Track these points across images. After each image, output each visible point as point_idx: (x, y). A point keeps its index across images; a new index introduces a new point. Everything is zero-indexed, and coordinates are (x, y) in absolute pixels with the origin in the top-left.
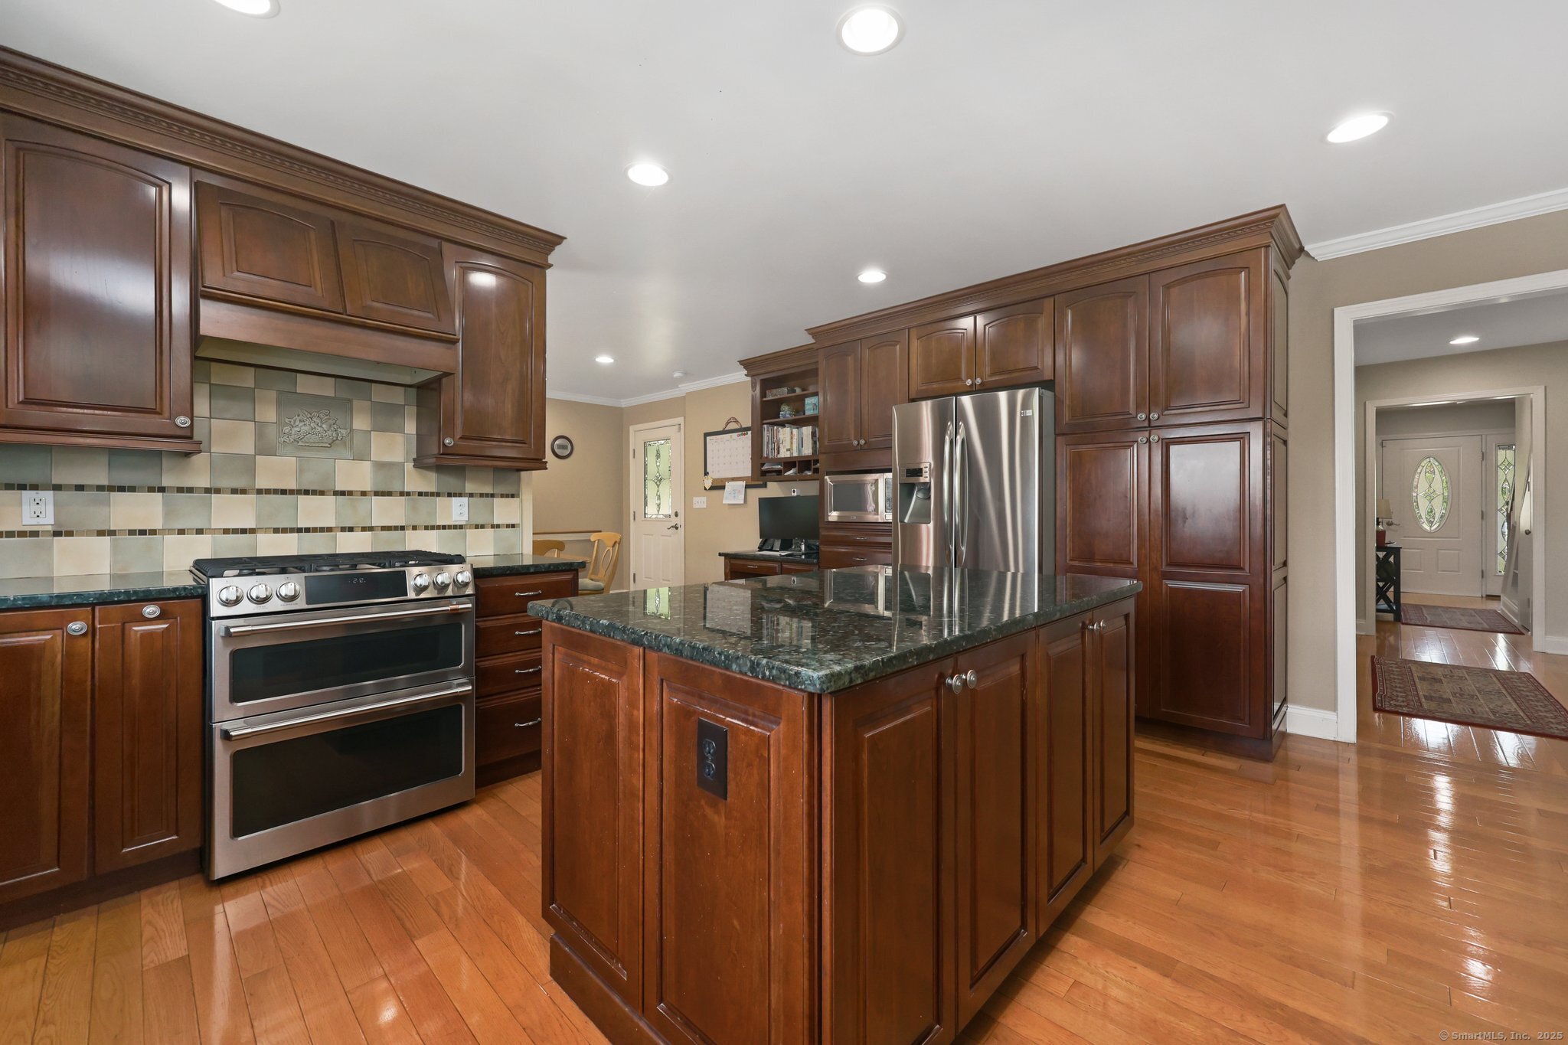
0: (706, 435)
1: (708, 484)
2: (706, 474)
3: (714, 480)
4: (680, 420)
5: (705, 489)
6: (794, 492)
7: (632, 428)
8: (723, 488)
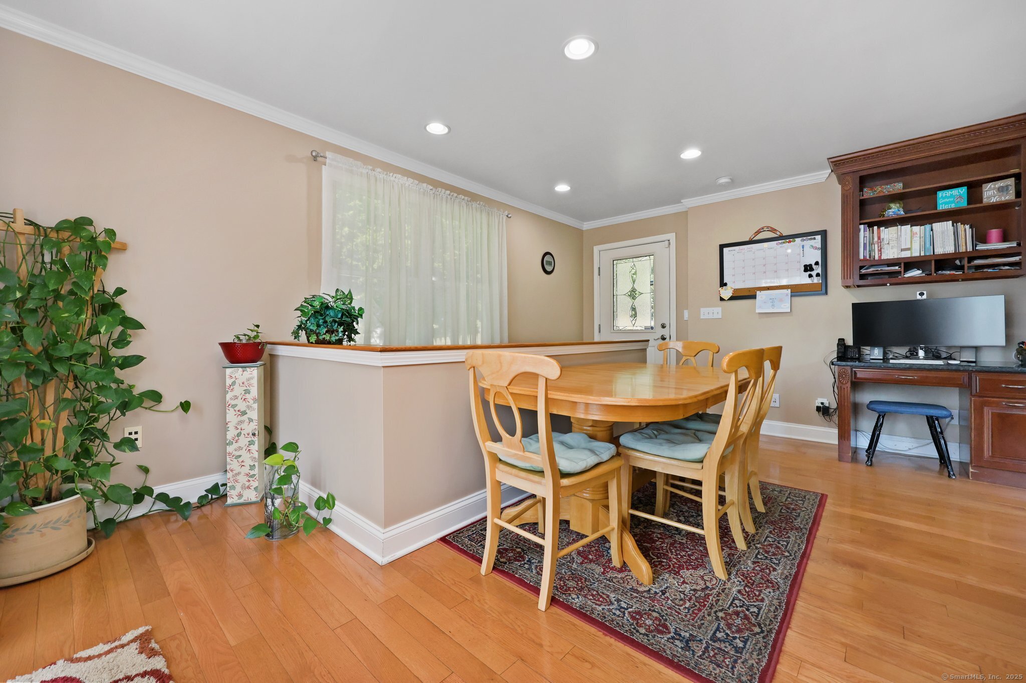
0: (722, 247)
1: (727, 293)
2: (723, 284)
3: (735, 290)
4: (672, 236)
5: (722, 299)
6: (922, 294)
7: (596, 249)
8: (754, 297)
